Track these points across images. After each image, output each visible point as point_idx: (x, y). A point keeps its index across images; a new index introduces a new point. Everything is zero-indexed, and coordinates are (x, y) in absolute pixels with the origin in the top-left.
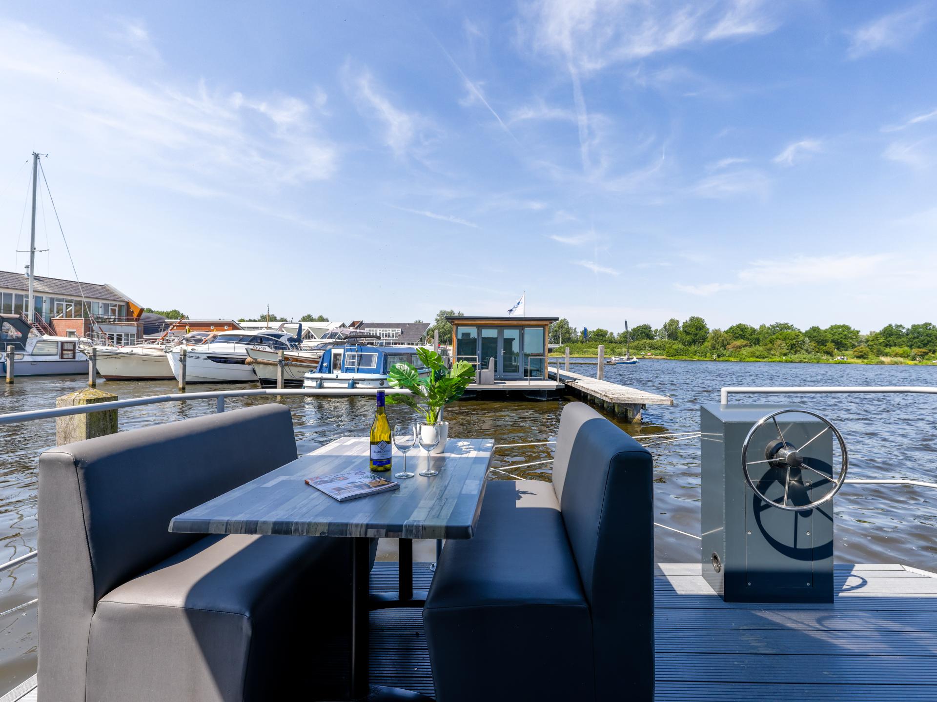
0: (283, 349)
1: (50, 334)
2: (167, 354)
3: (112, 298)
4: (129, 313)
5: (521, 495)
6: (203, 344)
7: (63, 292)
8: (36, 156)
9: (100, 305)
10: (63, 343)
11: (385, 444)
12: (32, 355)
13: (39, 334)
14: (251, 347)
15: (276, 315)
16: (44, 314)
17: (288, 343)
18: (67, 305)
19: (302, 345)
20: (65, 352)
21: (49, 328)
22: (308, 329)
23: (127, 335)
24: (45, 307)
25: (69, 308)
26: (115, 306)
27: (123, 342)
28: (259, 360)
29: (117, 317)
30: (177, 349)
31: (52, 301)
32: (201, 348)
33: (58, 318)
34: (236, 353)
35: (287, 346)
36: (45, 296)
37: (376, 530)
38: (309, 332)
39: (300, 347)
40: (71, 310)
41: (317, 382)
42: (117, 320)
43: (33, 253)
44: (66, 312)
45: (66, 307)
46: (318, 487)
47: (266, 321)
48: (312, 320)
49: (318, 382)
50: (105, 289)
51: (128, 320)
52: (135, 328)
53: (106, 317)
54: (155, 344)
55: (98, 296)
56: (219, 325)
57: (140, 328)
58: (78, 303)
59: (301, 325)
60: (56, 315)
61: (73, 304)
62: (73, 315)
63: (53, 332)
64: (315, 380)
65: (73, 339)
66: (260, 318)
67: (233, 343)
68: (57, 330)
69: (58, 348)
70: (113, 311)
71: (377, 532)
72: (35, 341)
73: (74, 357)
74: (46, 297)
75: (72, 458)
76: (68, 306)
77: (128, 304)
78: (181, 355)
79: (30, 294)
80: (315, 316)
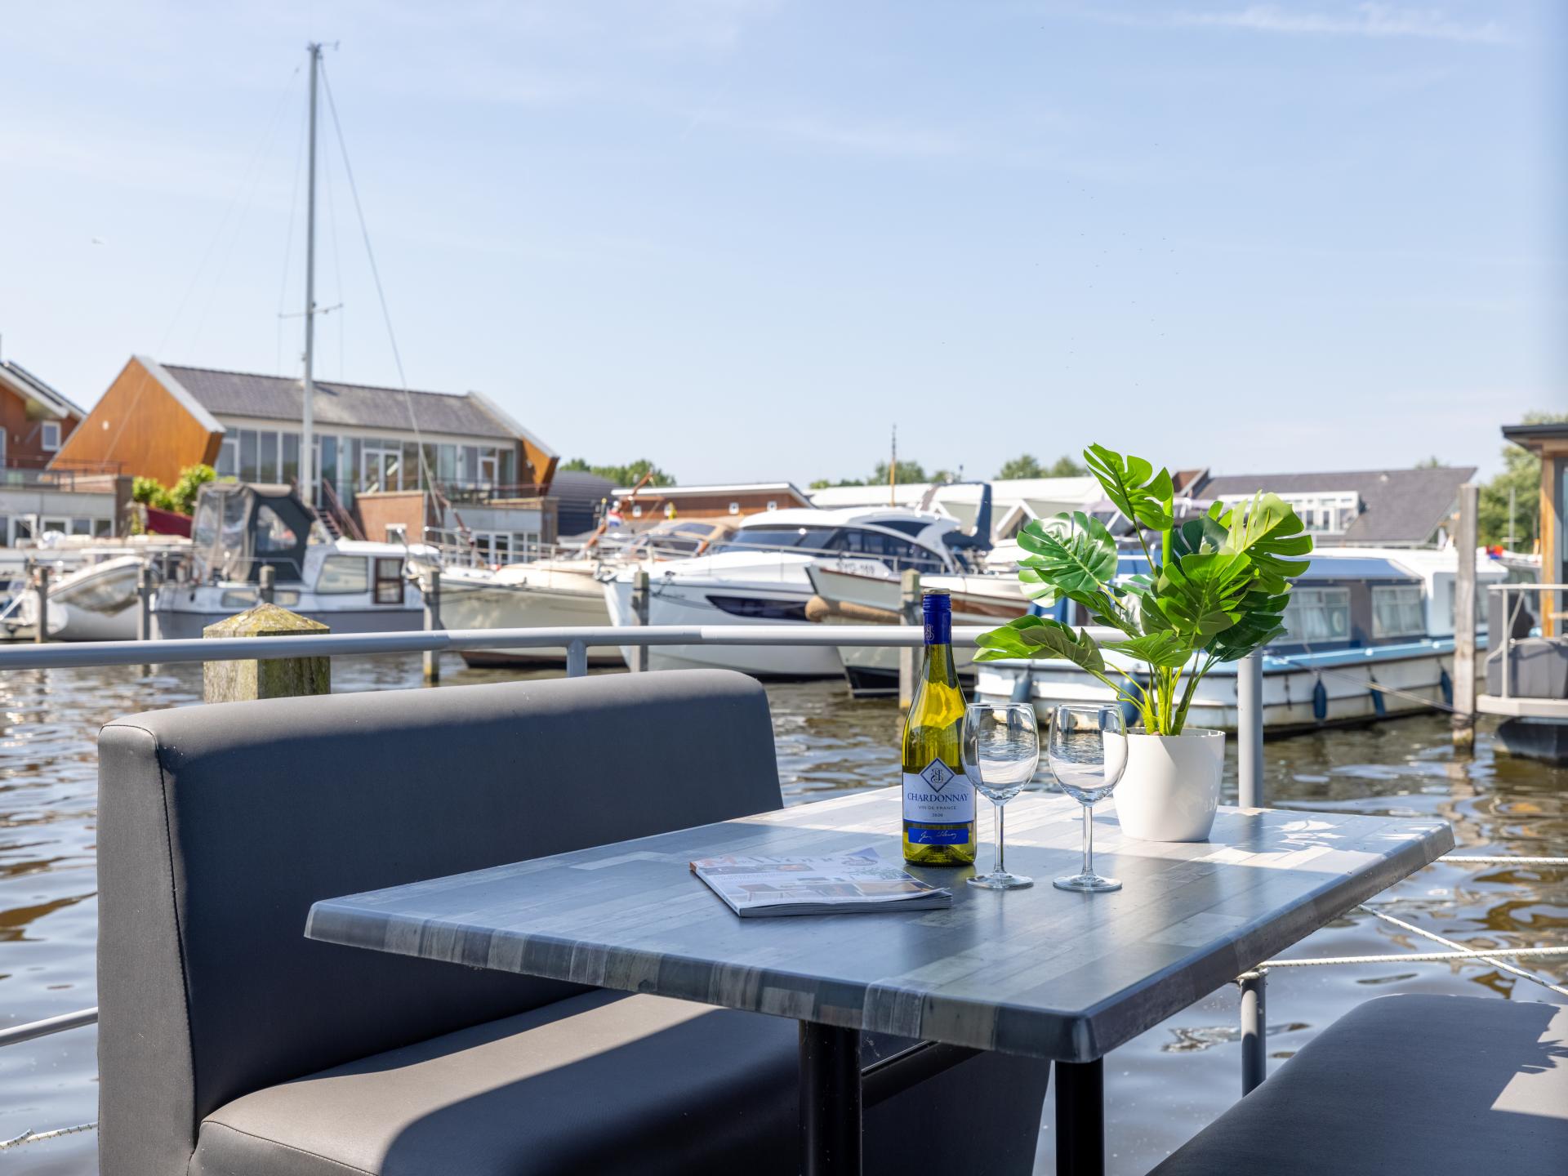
0: (927, 569)
1: (353, 538)
2: (604, 586)
3: (484, 431)
4: (525, 473)
5: (1553, 1058)
6: (699, 555)
7: (380, 420)
8: (315, 52)
9: (460, 451)
10: (378, 561)
11: (946, 774)
12: (318, 593)
13: (329, 539)
14: (831, 564)
15: (922, 464)
16: (340, 485)
17: (942, 550)
18: (387, 457)
19: (992, 557)
20: (382, 585)
21: (352, 523)
22: (1020, 509)
23: (519, 537)
24: (343, 465)
25: (392, 464)
26: (492, 453)
27: (510, 552)
28: (845, 605)
29: (496, 486)
30: (627, 573)
31: (356, 445)
32: (689, 570)
33: (370, 493)
34: (787, 584)
35: (941, 559)
36: (342, 437)
37: (788, 992)
38: (1025, 517)
39: (978, 565)
40: (396, 473)
41: (1016, 677)
42: (496, 494)
43: (310, 317)
44: (386, 476)
45: (386, 461)
46: (711, 879)
47: (888, 483)
48: (1037, 474)
49: (1021, 680)
50: (471, 406)
51: (523, 493)
52: (538, 516)
53: (471, 486)
54: (577, 556)
55: (454, 426)
56: (753, 501)
57: (549, 517)
58: (410, 453)
59: (988, 490)
60: (364, 485)
61: (399, 453)
62: (400, 484)
63: (361, 534)
64: (1009, 673)
65: (397, 549)
66: (873, 475)
67: (778, 551)
68: (370, 525)
69: (367, 575)
70: (488, 467)
71: (791, 998)
72: (321, 555)
73: (401, 600)
74: (345, 438)
75: (153, 742)
76: (390, 461)
77: (520, 444)
78: (636, 589)
79: (307, 430)
80: (1046, 462)
